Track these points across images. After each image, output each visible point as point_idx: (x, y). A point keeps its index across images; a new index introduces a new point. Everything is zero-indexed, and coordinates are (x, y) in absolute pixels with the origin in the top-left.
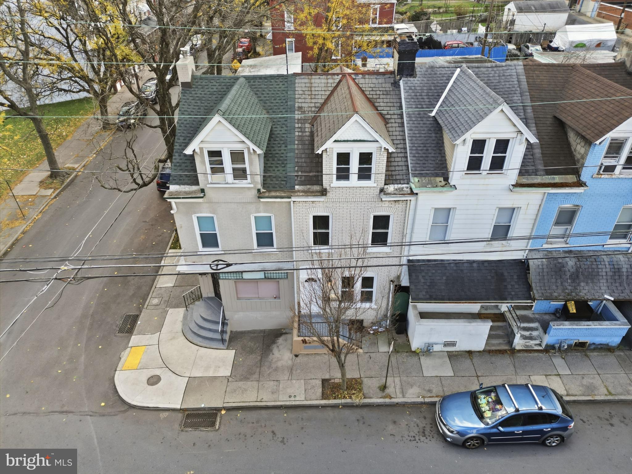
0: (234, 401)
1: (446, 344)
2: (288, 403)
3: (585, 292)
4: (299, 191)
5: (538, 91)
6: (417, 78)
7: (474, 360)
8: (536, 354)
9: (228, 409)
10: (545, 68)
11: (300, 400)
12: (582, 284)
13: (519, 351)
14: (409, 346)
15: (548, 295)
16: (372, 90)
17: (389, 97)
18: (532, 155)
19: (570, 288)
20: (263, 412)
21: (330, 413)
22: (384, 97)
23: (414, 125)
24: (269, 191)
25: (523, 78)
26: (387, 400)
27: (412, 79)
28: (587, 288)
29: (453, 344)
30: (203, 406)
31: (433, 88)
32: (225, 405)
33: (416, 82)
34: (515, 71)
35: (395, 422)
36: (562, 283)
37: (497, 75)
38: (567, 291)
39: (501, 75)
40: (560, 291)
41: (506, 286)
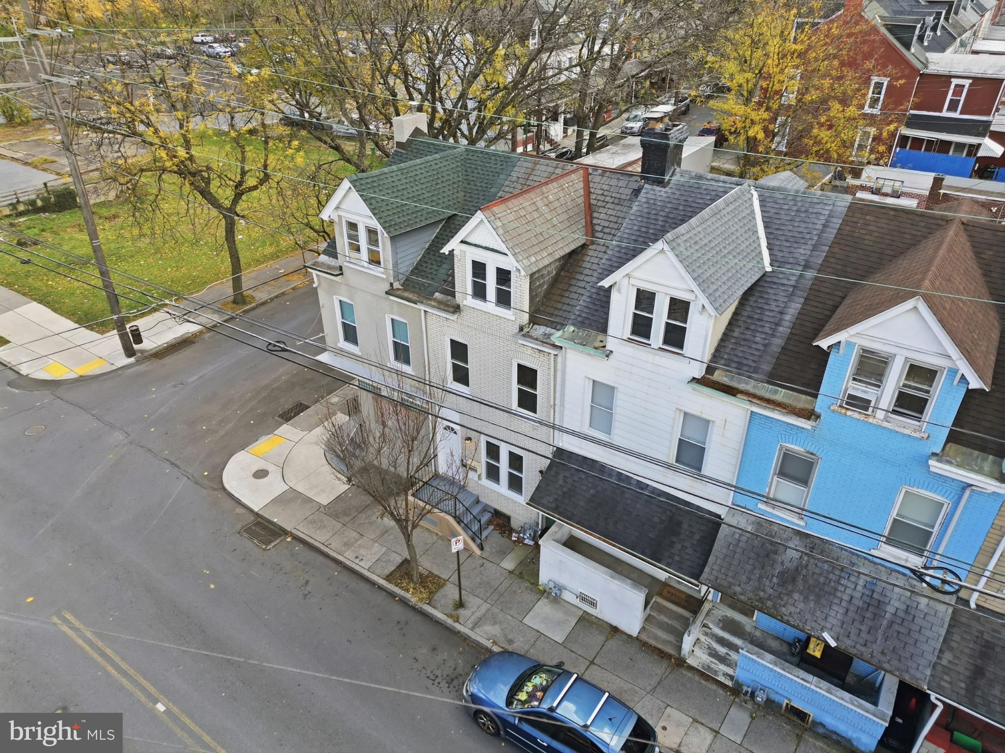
0: (303, 531)
1: (583, 598)
2: (348, 563)
3: (792, 609)
4: (435, 300)
5: (848, 248)
6: (667, 189)
7: (610, 642)
8: (714, 687)
9: (296, 538)
10: (892, 213)
11: (362, 567)
12: (796, 596)
13: (691, 668)
14: (536, 574)
15: (725, 584)
16: (602, 194)
17: (618, 207)
18: (765, 345)
19: (770, 591)
20: (321, 558)
21: (380, 598)
22: (612, 206)
23: (618, 255)
24: (405, 290)
25: (837, 222)
26: (450, 621)
27: (658, 188)
28: (801, 606)
29: (593, 604)
30: (275, 520)
31: (681, 208)
32: (294, 531)
33: (662, 194)
34: (830, 208)
35: (434, 649)
36: (761, 577)
37: (795, 208)
38: (762, 594)
39: (803, 209)
40: (749, 588)
41: (673, 543)
